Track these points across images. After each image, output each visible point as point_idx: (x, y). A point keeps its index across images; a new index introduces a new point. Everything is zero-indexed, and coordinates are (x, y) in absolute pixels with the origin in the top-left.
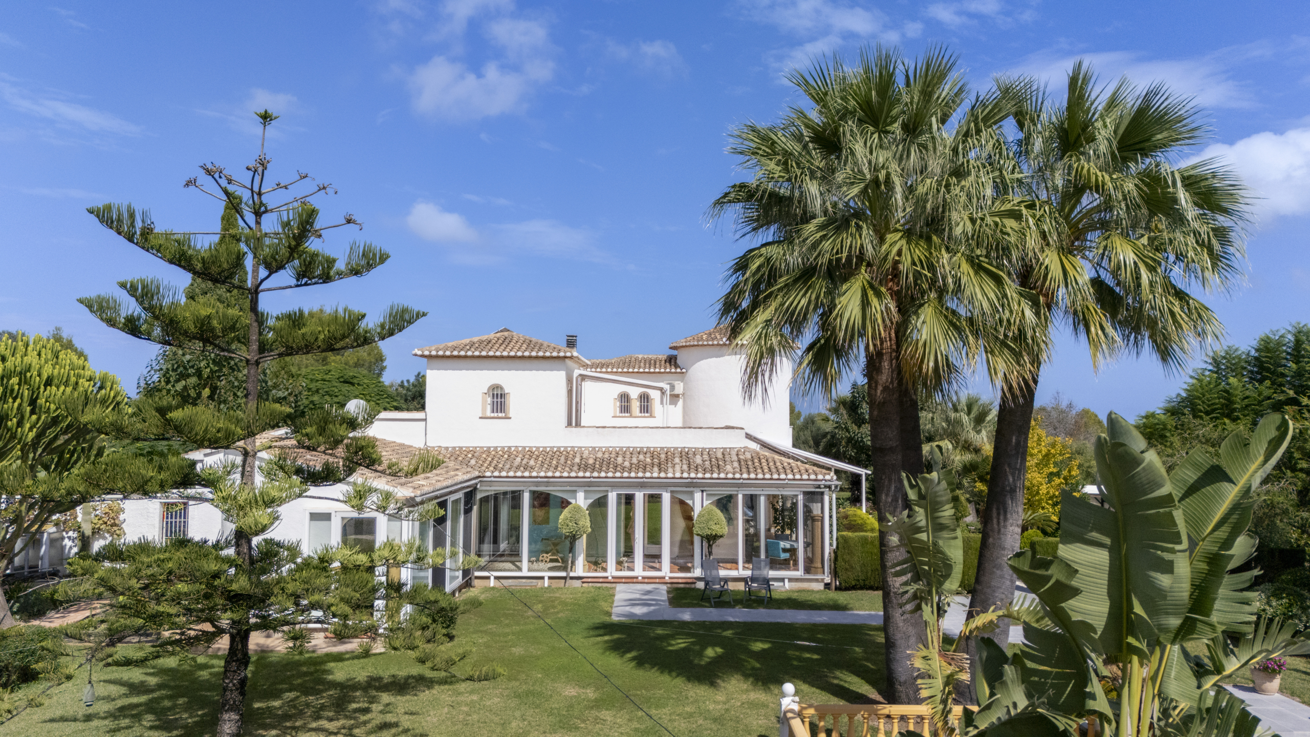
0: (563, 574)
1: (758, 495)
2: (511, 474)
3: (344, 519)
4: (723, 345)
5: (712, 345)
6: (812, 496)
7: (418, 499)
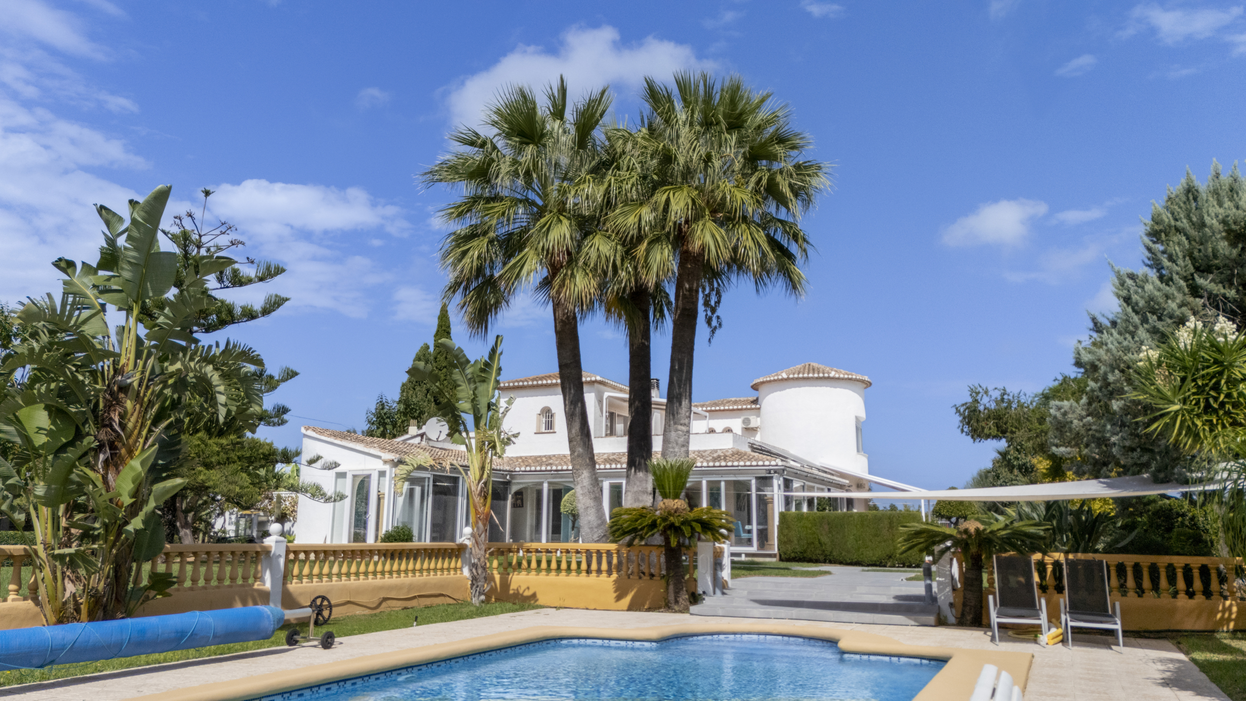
1: (720, 482)
2: (533, 469)
3: (354, 476)
4: (783, 380)
5: (775, 380)
6: (764, 481)
7: (396, 460)
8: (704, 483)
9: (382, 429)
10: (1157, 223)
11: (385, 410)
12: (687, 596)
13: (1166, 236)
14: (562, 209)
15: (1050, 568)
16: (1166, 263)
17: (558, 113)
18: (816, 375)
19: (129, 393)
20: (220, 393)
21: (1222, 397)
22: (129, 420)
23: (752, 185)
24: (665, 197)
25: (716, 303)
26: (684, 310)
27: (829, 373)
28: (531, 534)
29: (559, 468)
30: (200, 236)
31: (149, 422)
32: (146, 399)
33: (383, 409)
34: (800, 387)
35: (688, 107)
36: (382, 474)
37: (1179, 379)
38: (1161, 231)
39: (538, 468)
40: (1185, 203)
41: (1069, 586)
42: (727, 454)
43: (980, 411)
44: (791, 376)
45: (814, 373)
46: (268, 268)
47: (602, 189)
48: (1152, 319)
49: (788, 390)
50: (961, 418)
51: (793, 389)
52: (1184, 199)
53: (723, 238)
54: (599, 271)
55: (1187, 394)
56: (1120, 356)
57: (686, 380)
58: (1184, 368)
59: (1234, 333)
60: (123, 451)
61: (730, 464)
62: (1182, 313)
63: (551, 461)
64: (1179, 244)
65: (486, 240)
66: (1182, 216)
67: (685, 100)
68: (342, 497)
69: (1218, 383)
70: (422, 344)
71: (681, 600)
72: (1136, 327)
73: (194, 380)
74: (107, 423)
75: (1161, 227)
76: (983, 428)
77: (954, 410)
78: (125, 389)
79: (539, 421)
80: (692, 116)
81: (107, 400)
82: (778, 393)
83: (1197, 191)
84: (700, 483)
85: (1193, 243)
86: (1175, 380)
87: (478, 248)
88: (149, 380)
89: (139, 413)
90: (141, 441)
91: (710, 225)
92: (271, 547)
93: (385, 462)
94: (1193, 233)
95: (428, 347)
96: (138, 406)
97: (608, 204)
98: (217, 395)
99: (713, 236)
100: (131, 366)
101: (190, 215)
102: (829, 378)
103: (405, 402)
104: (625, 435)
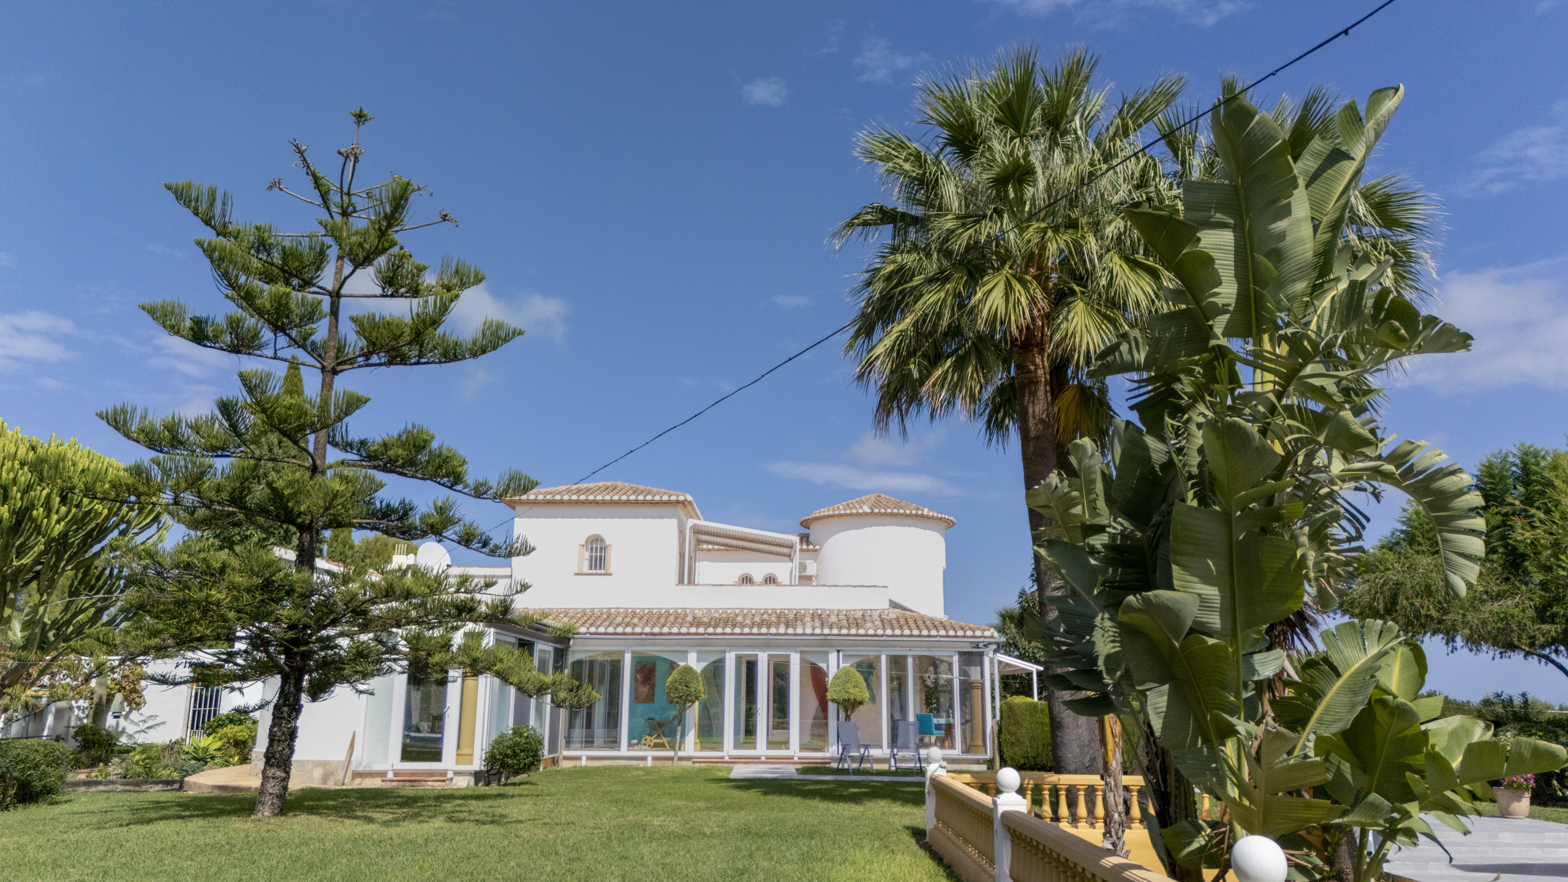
0: (671, 754)
1: (905, 657)
8: (883, 658)
18: (908, 512)
34: (884, 525)
39: (611, 630)
45: (905, 508)
51: (875, 528)
79: (581, 557)
102: (921, 516)
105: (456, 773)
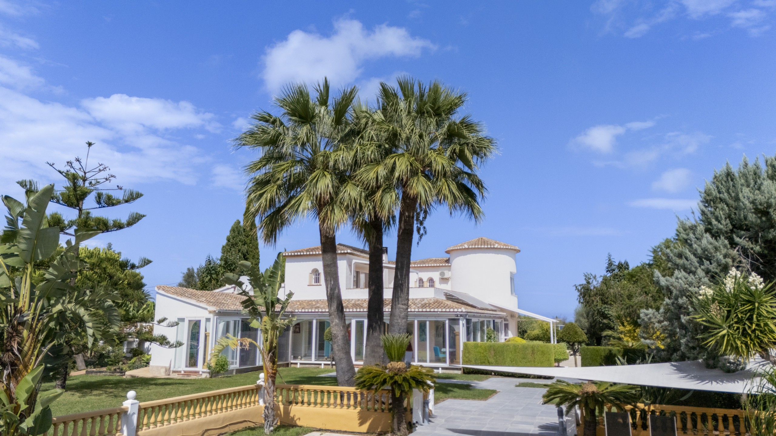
1: (426, 321)
2: (307, 310)
3: (190, 321)
4: (465, 249)
5: (460, 249)
6: (454, 321)
7: (217, 311)
8: (416, 322)
9: (209, 277)
10: (708, 195)
11: (212, 265)
12: (406, 426)
13: (714, 203)
14: (326, 167)
15: (638, 413)
16: (714, 222)
17: (324, 102)
18: (486, 247)
19: (25, 326)
20: (89, 327)
21: (754, 326)
22: (25, 345)
23: (448, 153)
24: (393, 160)
25: (423, 218)
26: (405, 230)
27: (494, 245)
28: (305, 351)
29: (324, 310)
30: (85, 173)
31: (39, 345)
32: (37, 330)
33: (210, 264)
34: (476, 253)
35: (407, 100)
36: (208, 320)
37: (726, 312)
38: (711, 200)
39: (310, 310)
40: (725, 182)
41: (652, 426)
42: (431, 302)
43: (591, 290)
44: (470, 247)
45: (484, 245)
46: (132, 194)
47: (352, 153)
48: (706, 263)
49: (468, 255)
50: (579, 294)
51: (472, 255)
52: (725, 179)
53: (430, 188)
54: (350, 208)
55: (732, 322)
56: (686, 288)
57: (405, 276)
58: (729, 306)
59: (761, 283)
60: (21, 367)
61: (432, 310)
62: (726, 262)
63: (318, 305)
64: (722, 209)
65: (276, 187)
66: (724, 191)
67: (405, 95)
68: (179, 344)
69: (752, 316)
70: (235, 220)
71: (401, 428)
72: (696, 268)
73: (71, 315)
74: (9, 348)
75: (711, 198)
76: (593, 301)
77: (575, 288)
78: (22, 324)
79: (311, 278)
80: (410, 106)
81: (10, 333)
82: (462, 257)
83: (733, 175)
84: (414, 321)
85: (731, 209)
86: (724, 312)
87: (270, 192)
88: (39, 315)
89: (32, 339)
90: (34, 358)
91: (422, 179)
92: (128, 408)
93: (210, 312)
94: (731, 202)
95: (239, 222)
96: (31, 335)
97: (356, 164)
98: (87, 329)
99: (424, 187)
100: (26, 307)
101: (78, 160)
102: (494, 248)
103: (225, 260)
104: (366, 287)
105: (203, 372)
